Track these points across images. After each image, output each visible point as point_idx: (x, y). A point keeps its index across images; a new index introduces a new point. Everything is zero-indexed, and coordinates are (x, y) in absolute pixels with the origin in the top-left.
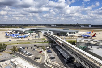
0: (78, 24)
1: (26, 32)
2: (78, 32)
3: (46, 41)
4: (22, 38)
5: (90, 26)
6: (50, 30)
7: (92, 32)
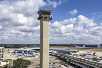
0: (71, 44)
1: (31, 51)
2: (78, 51)
3: (55, 59)
4: (31, 57)
5: (84, 46)
6: (53, 50)
7: (90, 52)
